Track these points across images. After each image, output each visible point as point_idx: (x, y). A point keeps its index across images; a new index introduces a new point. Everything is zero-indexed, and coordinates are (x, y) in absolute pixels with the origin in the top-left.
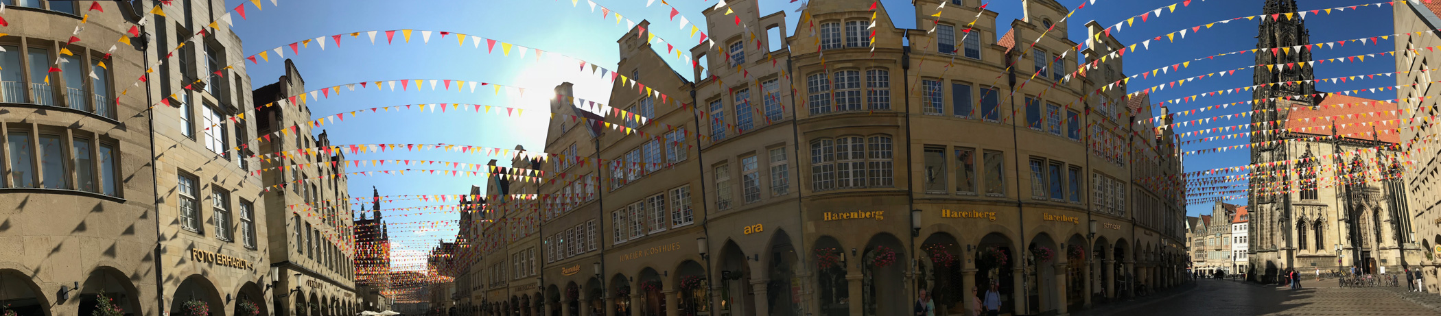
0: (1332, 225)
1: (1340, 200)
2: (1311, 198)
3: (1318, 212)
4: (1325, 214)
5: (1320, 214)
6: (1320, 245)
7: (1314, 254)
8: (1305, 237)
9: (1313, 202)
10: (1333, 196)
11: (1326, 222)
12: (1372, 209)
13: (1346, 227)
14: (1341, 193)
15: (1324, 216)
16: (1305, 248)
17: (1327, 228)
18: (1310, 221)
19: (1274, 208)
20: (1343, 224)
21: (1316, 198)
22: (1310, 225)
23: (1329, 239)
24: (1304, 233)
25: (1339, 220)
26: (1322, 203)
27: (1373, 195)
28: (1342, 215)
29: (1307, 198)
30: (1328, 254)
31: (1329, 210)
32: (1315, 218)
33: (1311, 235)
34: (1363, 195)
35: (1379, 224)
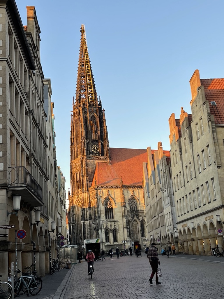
0: (121, 230)
1: (124, 218)
2: (111, 218)
3: (114, 224)
4: (117, 225)
5: (115, 226)
6: (115, 240)
7: (113, 244)
8: (108, 237)
9: (112, 220)
10: (121, 216)
11: (118, 229)
12: (140, 221)
13: (127, 232)
14: (125, 215)
15: (117, 227)
16: (109, 242)
17: (118, 232)
18: (110, 229)
19: (91, 223)
20: (126, 230)
21: (113, 218)
22: (110, 231)
23: (120, 237)
24: (108, 235)
25: (124, 228)
26: (116, 220)
27: (140, 214)
28: (125, 226)
29: (109, 218)
30: (119, 244)
31: (119, 223)
32: (113, 227)
33: (111, 236)
34: (136, 214)
35: (143, 228)
